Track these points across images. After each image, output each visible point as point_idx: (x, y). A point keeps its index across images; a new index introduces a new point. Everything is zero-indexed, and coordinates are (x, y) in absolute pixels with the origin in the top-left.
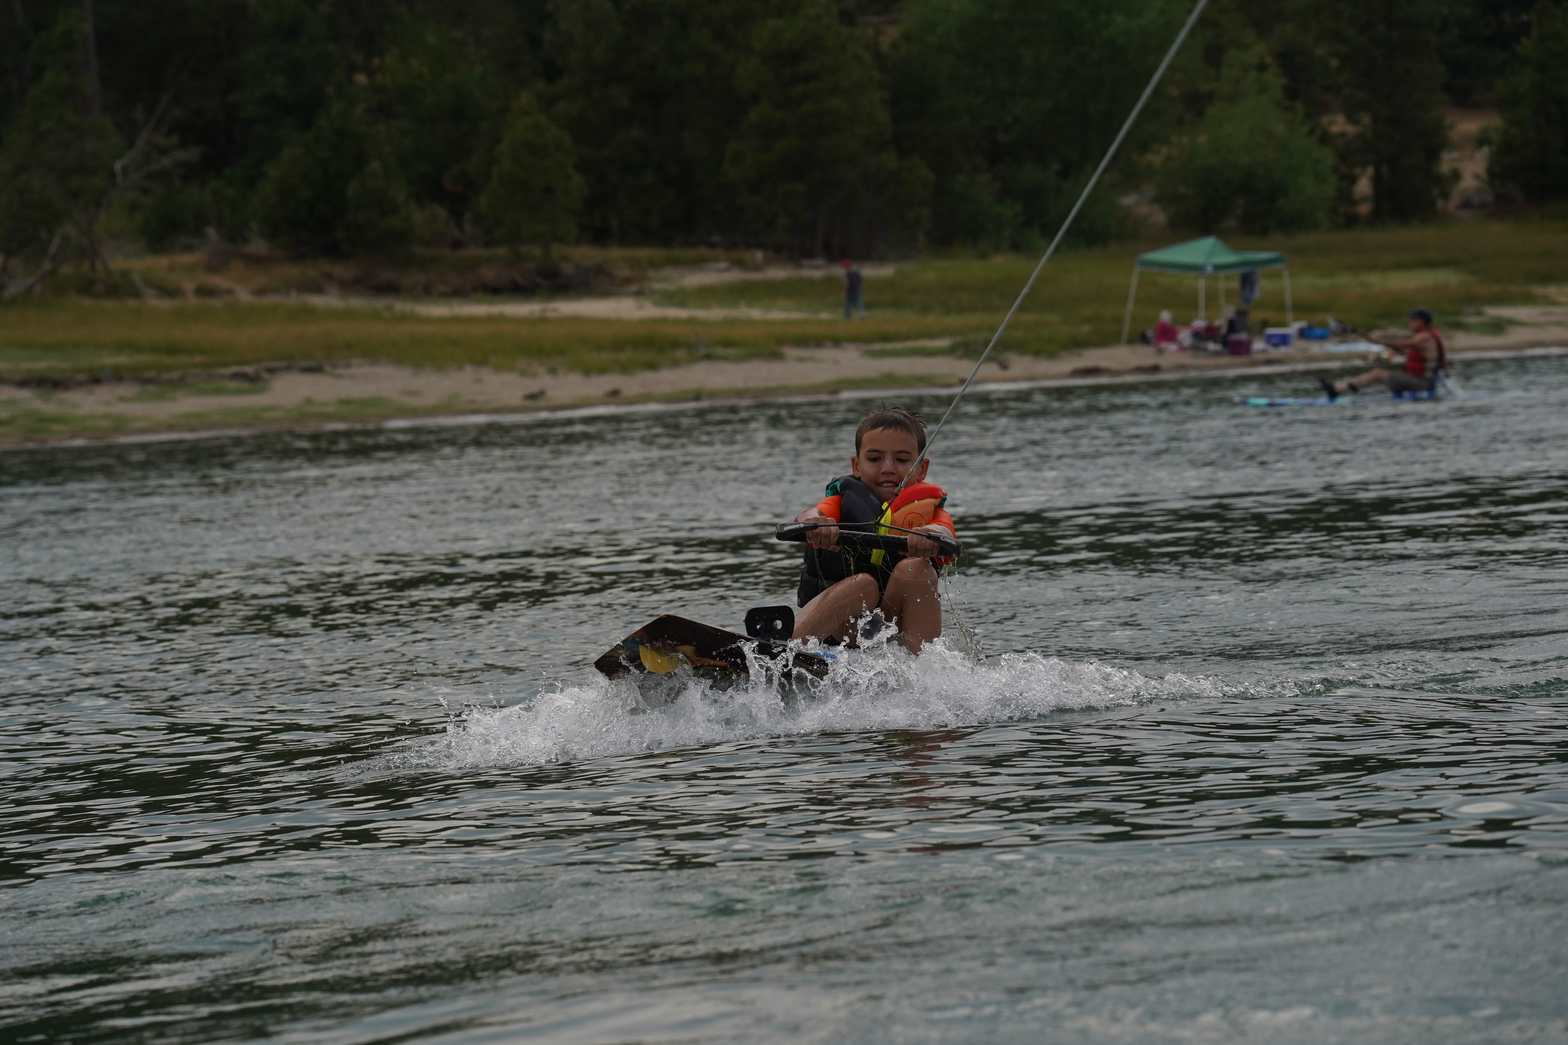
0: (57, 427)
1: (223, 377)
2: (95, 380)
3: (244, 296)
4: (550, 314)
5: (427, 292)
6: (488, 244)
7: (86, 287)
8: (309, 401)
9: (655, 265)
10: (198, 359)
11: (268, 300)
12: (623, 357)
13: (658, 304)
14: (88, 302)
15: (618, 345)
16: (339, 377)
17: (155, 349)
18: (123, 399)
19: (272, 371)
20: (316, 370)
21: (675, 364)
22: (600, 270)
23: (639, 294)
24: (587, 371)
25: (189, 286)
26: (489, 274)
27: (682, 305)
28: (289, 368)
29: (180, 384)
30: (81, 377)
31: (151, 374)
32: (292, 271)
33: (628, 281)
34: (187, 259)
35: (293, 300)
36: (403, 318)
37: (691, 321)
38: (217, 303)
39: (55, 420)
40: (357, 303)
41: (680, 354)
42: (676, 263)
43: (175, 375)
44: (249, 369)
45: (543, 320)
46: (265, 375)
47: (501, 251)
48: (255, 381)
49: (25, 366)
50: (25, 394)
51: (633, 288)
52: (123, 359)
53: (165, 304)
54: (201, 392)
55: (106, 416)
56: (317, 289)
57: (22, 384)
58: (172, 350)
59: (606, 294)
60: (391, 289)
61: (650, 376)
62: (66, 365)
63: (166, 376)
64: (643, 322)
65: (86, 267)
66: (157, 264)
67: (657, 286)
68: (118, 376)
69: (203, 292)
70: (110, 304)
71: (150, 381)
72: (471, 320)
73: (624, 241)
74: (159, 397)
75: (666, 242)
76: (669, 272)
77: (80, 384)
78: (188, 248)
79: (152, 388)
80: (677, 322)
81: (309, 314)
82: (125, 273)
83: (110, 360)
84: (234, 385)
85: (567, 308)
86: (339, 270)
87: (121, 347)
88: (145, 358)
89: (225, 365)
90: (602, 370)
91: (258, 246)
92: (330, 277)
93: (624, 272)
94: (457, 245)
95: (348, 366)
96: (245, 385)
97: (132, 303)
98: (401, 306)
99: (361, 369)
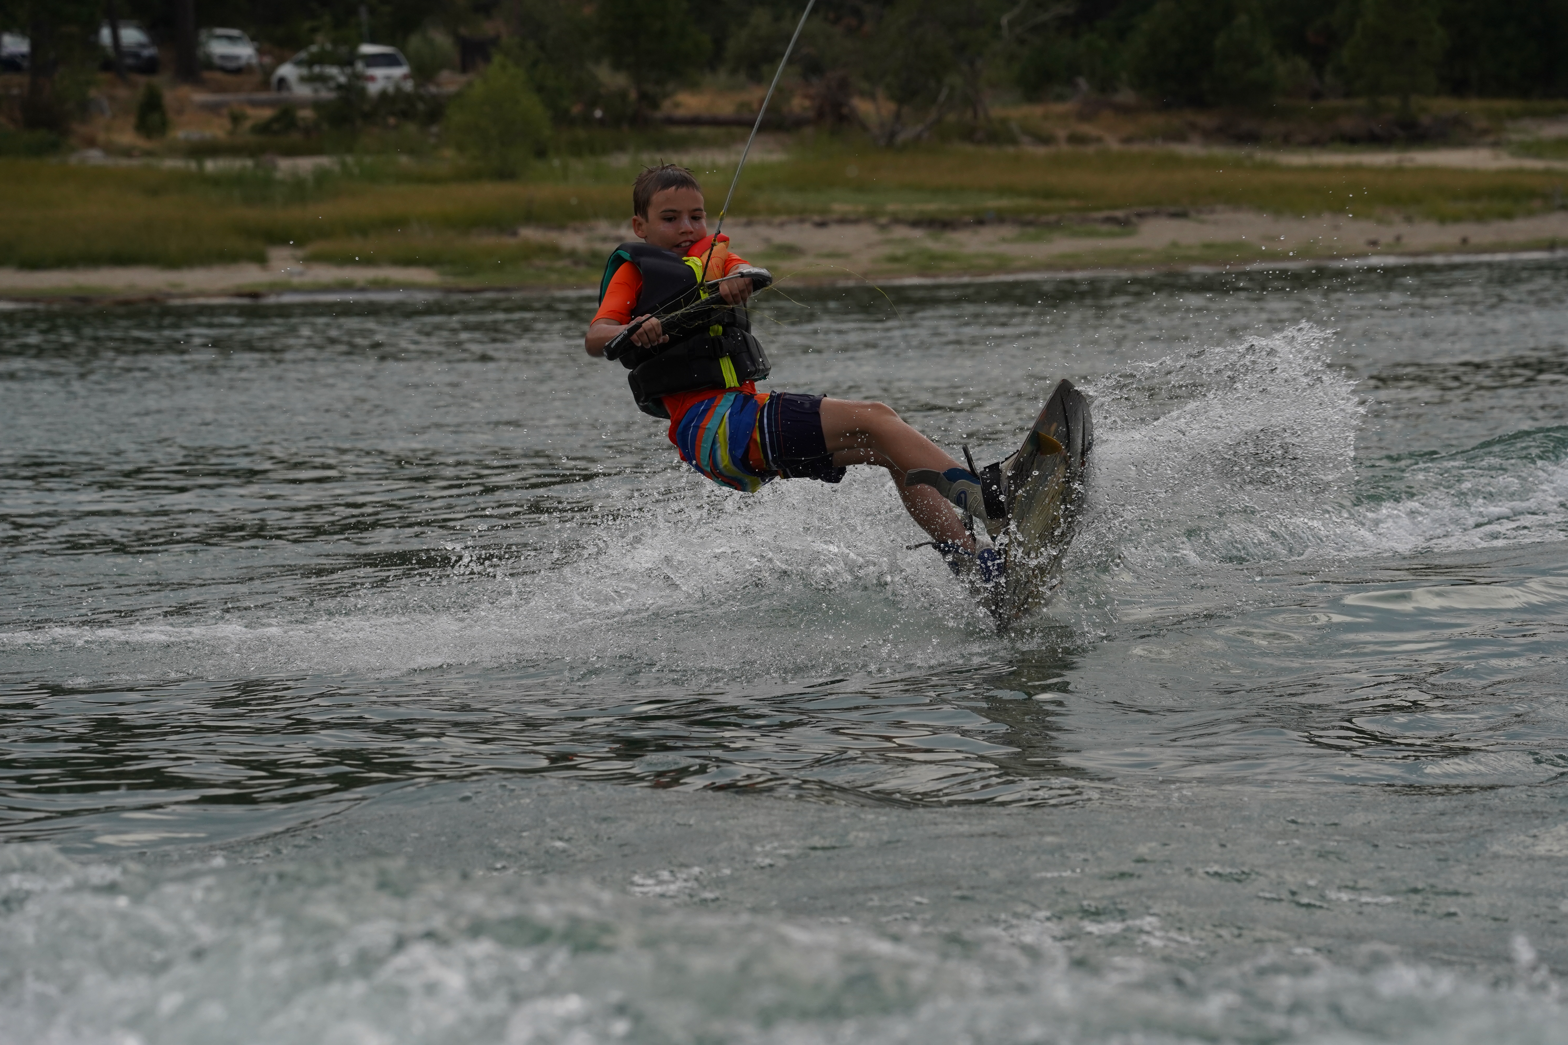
0: (946, 265)
1: (1096, 220)
2: (980, 222)
3: (1114, 145)
4: (1407, 164)
5: (1287, 142)
6: (1348, 95)
7: (969, 134)
8: (1175, 245)
9: (1513, 116)
10: (1073, 203)
11: (1136, 148)
12: (1479, 206)
13: (1514, 154)
14: (969, 148)
15: (1474, 195)
16: (1203, 222)
17: (1034, 193)
18: (1004, 240)
19: (1140, 215)
20: (1181, 215)
21: (1530, 213)
22: (1458, 121)
23: (1495, 145)
24: (1443, 220)
25: (1061, 133)
26: (1347, 124)
27: (1538, 155)
28: (1157, 214)
29: (1055, 227)
30: (968, 218)
31: (1030, 217)
32: (1158, 121)
33: (1485, 132)
34: (1059, 108)
35: (1161, 148)
36: (1264, 167)
37: (1548, 172)
38: (1090, 150)
39: (945, 257)
40: (1219, 151)
41: (1537, 204)
42: (1535, 114)
43: (1052, 218)
44: (1120, 214)
45: (1399, 170)
46: (1134, 220)
47: (1361, 102)
48: (1125, 225)
49: (918, 207)
50: (917, 234)
51: (1490, 139)
52: (1004, 203)
53: (1041, 151)
54: (1075, 234)
55: (989, 256)
56: (1181, 137)
57: (916, 224)
58: (1049, 194)
59: (1461, 144)
60: (1251, 138)
61: (1504, 226)
62: (954, 207)
63: (1044, 218)
64: (1499, 172)
65: (969, 114)
66: (1034, 112)
67: (1515, 137)
68: (1000, 218)
69: (1075, 139)
70: (990, 150)
71: (1030, 223)
72: (1329, 169)
73: (1483, 92)
74: (1036, 238)
75: (1524, 94)
76: (1527, 123)
77: (966, 225)
78: (1060, 98)
79: (1031, 230)
80: (1533, 173)
81: (1176, 161)
82: (1004, 121)
83: (993, 203)
84: (1105, 228)
85: (1424, 158)
86: (1204, 120)
87: (1002, 191)
88: (1024, 202)
89: (1098, 209)
90: (1457, 219)
91: (1126, 96)
92: (1193, 126)
93: (1481, 123)
94: (1316, 96)
95: (1212, 212)
96: (1116, 229)
97: (1011, 150)
98: (1261, 155)
99: (1224, 215)
